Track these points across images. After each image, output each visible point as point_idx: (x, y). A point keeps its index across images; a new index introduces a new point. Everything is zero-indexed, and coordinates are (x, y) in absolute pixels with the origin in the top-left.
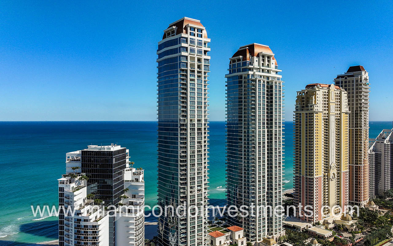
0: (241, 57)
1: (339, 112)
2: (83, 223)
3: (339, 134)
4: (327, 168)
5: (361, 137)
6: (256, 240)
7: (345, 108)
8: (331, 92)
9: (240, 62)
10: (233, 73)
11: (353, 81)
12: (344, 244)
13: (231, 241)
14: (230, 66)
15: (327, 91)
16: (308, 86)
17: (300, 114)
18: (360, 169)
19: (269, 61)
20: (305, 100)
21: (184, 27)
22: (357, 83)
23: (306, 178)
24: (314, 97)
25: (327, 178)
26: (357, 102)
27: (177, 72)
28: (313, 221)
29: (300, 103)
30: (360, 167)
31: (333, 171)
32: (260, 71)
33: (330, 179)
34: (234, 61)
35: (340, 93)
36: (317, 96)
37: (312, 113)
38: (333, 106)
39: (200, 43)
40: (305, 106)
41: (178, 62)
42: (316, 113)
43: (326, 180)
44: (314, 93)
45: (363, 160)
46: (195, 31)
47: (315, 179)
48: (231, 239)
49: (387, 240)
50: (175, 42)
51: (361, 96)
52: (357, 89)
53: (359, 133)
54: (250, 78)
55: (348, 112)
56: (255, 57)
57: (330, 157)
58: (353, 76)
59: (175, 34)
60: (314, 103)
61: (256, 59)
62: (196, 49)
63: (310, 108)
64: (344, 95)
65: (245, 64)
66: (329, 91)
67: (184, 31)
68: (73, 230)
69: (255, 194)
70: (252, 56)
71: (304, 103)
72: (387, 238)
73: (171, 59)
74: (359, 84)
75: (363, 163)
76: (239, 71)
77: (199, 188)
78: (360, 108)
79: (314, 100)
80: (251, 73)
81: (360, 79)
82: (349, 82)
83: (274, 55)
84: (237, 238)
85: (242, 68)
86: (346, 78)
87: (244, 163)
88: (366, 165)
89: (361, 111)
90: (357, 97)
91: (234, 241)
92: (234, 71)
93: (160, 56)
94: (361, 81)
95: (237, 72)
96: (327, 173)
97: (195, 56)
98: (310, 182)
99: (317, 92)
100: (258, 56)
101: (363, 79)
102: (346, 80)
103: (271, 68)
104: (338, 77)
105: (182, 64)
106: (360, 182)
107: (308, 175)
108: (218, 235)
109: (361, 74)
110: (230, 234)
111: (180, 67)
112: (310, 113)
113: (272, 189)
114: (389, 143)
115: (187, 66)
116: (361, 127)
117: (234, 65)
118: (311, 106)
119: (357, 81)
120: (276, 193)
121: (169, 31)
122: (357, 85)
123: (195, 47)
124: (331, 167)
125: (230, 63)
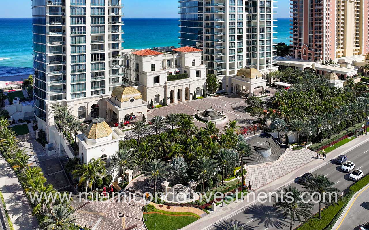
13: (178, 71)
28: (322, 59)
84: (188, 64)
91: (184, 70)
108: (149, 54)
110: (175, 57)
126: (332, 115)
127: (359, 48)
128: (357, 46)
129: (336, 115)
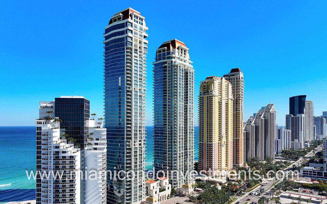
0: (166, 48)
1: (227, 98)
2: (61, 155)
3: (227, 114)
4: (220, 138)
5: (239, 118)
6: (177, 187)
7: (231, 96)
8: (222, 83)
9: (165, 52)
10: (159, 60)
11: (234, 79)
12: (235, 186)
13: (160, 188)
14: (156, 56)
15: (220, 82)
16: (207, 78)
17: (203, 97)
18: (239, 141)
19: (185, 54)
20: (206, 87)
21: (130, 14)
22: (237, 80)
23: (207, 144)
24: (213, 85)
25: (220, 145)
26: (237, 94)
27: (124, 49)
29: (203, 90)
30: (239, 139)
31: (224, 140)
32: (179, 60)
33: (222, 145)
34: (160, 52)
35: (228, 85)
36: (215, 84)
37: (212, 97)
38: (224, 93)
39: (141, 29)
40: (206, 92)
41: (125, 41)
42: (214, 96)
43: (220, 146)
44: (212, 82)
45: (240, 134)
46: (137, 19)
47: (213, 144)
48: (160, 186)
49: (259, 184)
50: (122, 26)
51: (239, 89)
52: (237, 84)
53: (238, 115)
54: (173, 64)
55: (232, 98)
56: (176, 49)
57: (222, 130)
58: (234, 75)
59: (121, 20)
60: (213, 89)
61: (177, 50)
62: (139, 33)
63: (210, 93)
64: (230, 86)
65: (169, 53)
66: (221, 82)
67: (130, 17)
68: (51, 162)
69: (177, 152)
70: (174, 48)
71: (205, 89)
72: (259, 183)
73: (118, 39)
74: (238, 80)
75: (240, 136)
76: (164, 58)
77: (140, 143)
78: (239, 97)
79: (213, 87)
80: (173, 60)
81: (239, 77)
82: (232, 79)
83: (188, 49)
84: (164, 184)
85: (166, 56)
86: (229, 77)
87: (169, 128)
88: (242, 138)
89: (239, 99)
90: (237, 89)
91: (162, 187)
92: (160, 59)
93: (107, 38)
94: (239, 79)
95: (163, 60)
96: (220, 141)
97: (138, 38)
98: (210, 147)
99: (215, 81)
100: (178, 48)
101: (241, 77)
102: (230, 78)
103: (186, 58)
104: (224, 76)
105: (128, 43)
106: (239, 150)
107: (209, 142)
108: (152, 182)
109: (239, 74)
110: (159, 182)
111: (127, 45)
112: (210, 97)
113: (187, 149)
114: (254, 125)
115: (131, 45)
116: (239, 111)
117: (160, 55)
118: (211, 91)
119: (237, 79)
120: (190, 152)
121: (115, 17)
122: (237, 81)
123: (138, 32)
124: (223, 137)
125: (157, 53)
126: (218, 200)
127: (227, 167)
128: (226, 166)
129: (219, 200)
